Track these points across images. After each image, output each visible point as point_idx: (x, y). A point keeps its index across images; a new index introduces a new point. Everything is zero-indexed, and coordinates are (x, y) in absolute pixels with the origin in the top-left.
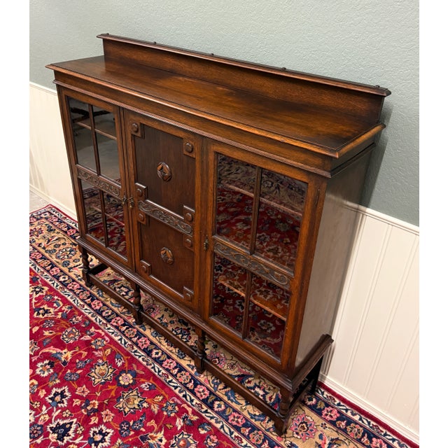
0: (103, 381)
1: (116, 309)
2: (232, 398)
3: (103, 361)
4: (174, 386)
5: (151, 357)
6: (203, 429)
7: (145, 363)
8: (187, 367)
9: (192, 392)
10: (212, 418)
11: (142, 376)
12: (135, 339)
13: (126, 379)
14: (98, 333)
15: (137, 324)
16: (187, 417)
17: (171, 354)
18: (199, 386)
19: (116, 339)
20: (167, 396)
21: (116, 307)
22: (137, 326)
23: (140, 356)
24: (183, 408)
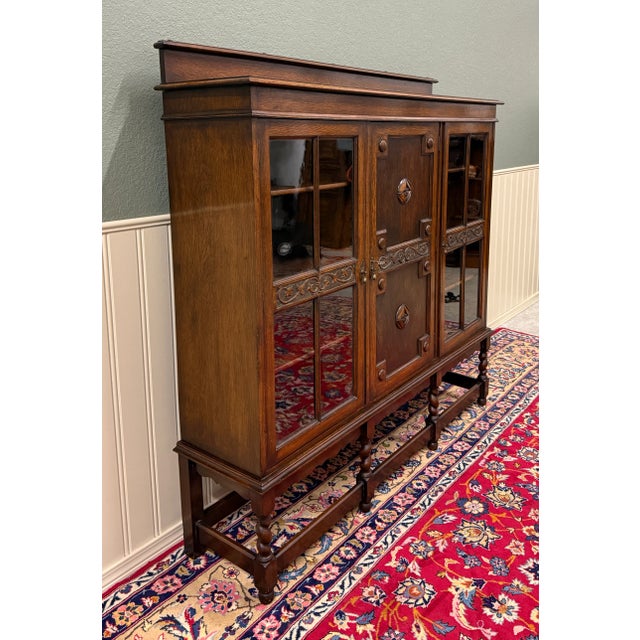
0: (488, 529)
1: (336, 543)
4: (464, 466)
5: (427, 489)
9: (464, 453)
10: (490, 439)
11: (462, 493)
12: (400, 509)
13: (474, 507)
16: (499, 455)
19: (404, 529)
20: (480, 470)
21: (330, 544)
22: (373, 511)
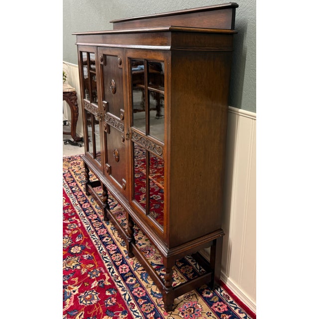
2: (144, 278)
3: (68, 236)
6: (110, 292)
7: (95, 243)
8: (123, 252)
10: (121, 287)
13: (76, 250)
14: (76, 221)
15: (105, 220)
16: (102, 282)
17: (117, 242)
18: (124, 265)
20: (97, 266)
23: (95, 239)
24: (104, 275)
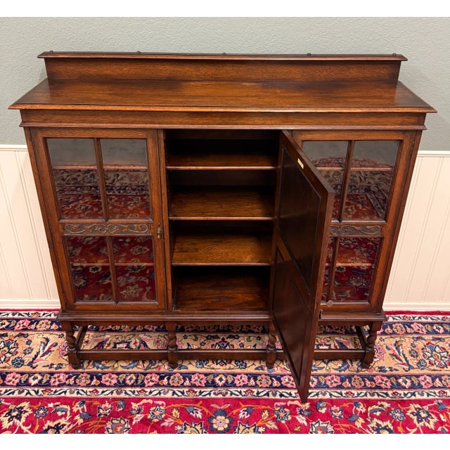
1: (135, 370)
2: (313, 368)
3: (181, 425)
4: (265, 395)
5: (219, 386)
6: (322, 408)
7: (220, 396)
8: (257, 371)
9: (282, 387)
10: (317, 394)
11: (230, 409)
12: (187, 383)
13: (221, 423)
14: (144, 404)
15: (173, 368)
16: (301, 410)
17: (233, 371)
18: (282, 379)
19: (169, 395)
20: (269, 407)
21: (133, 368)
22: (175, 370)
23: (210, 394)
24: (290, 405)
